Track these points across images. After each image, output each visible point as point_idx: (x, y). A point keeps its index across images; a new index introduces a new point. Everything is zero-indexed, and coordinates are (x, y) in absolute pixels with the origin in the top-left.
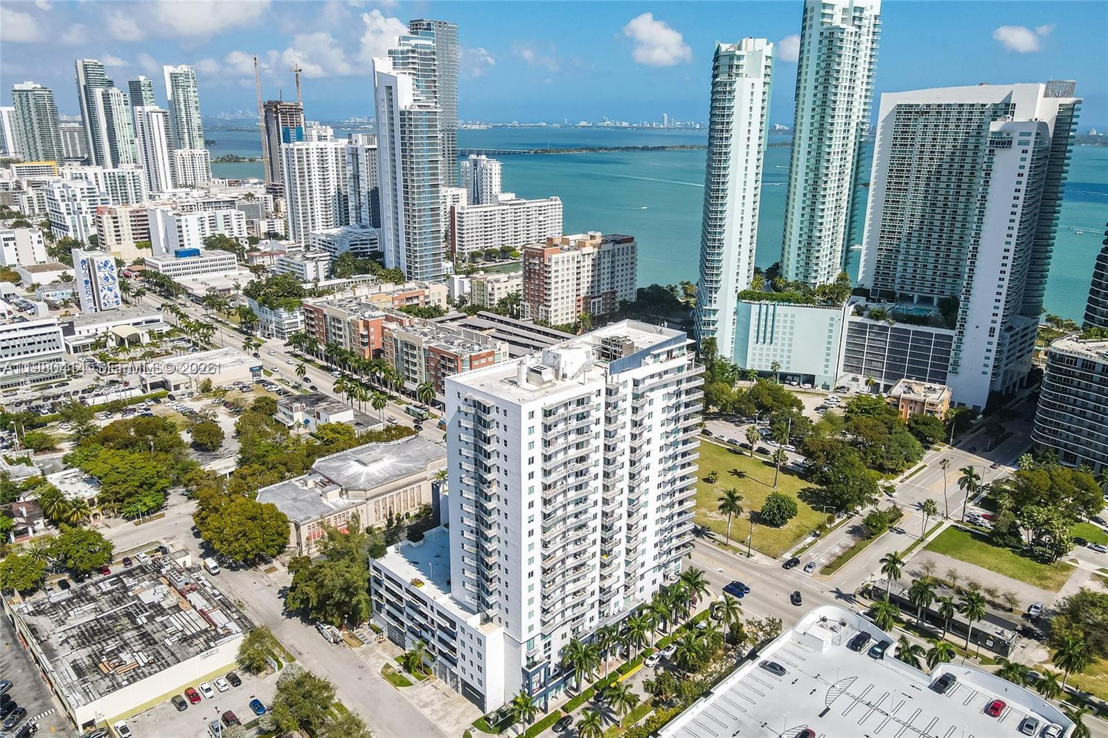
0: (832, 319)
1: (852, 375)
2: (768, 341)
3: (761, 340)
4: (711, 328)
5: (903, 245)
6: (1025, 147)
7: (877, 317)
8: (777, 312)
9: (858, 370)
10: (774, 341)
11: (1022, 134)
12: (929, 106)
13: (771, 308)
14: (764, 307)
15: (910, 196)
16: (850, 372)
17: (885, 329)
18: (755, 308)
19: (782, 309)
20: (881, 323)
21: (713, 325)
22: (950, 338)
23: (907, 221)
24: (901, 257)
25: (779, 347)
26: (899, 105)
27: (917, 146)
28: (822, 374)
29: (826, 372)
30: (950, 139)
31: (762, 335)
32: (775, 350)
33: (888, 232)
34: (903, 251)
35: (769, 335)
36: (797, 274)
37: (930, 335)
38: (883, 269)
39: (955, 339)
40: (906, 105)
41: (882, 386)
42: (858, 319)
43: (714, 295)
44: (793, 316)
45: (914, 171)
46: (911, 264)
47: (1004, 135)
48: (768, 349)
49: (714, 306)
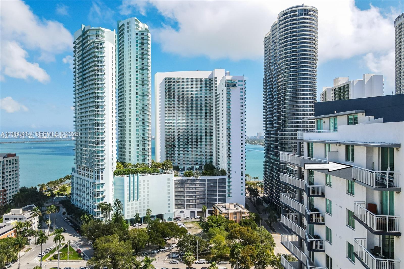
0: (169, 179)
1: (180, 210)
2: (136, 198)
3: (132, 199)
4: (101, 196)
5: (177, 143)
6: (241, 87)
7: (189, 175)
8: (139, 180)
9: (183, 206)
10: (139, 198)
11: (239, 81)
12: (179, 79)
13: (136, 178)
14: (132, 178)
15: (176, 120)
16: (178, 208)
17: (193, 181)
18: (126, 179)
19: (142, 178)
20: (191, 178)
21: (102, 194)
22: (225, 180)
23: (176, 131)
24: (176, 149)
25: (142, 201)
26: (166, 78)
27: (176, 97)
28: (167, 212)
29: (169, 211)
30: (190, 93)
31: (132, 195)
32: (140, 203)
33: (169, 138)
34: (177, 146)
35: (136, 195)
36: (137, 160)
37: (215, 180)
38: (170, 156)
39: (227, 180)
40: (169, 78)
41: (196, 212)
42: (179, 178)
43: (101, 174)
44: (148, 181)
45: (177, 108)
46: (181, 152)
47: (233, 81)
48: (136, 204)
49: (102, 182)
